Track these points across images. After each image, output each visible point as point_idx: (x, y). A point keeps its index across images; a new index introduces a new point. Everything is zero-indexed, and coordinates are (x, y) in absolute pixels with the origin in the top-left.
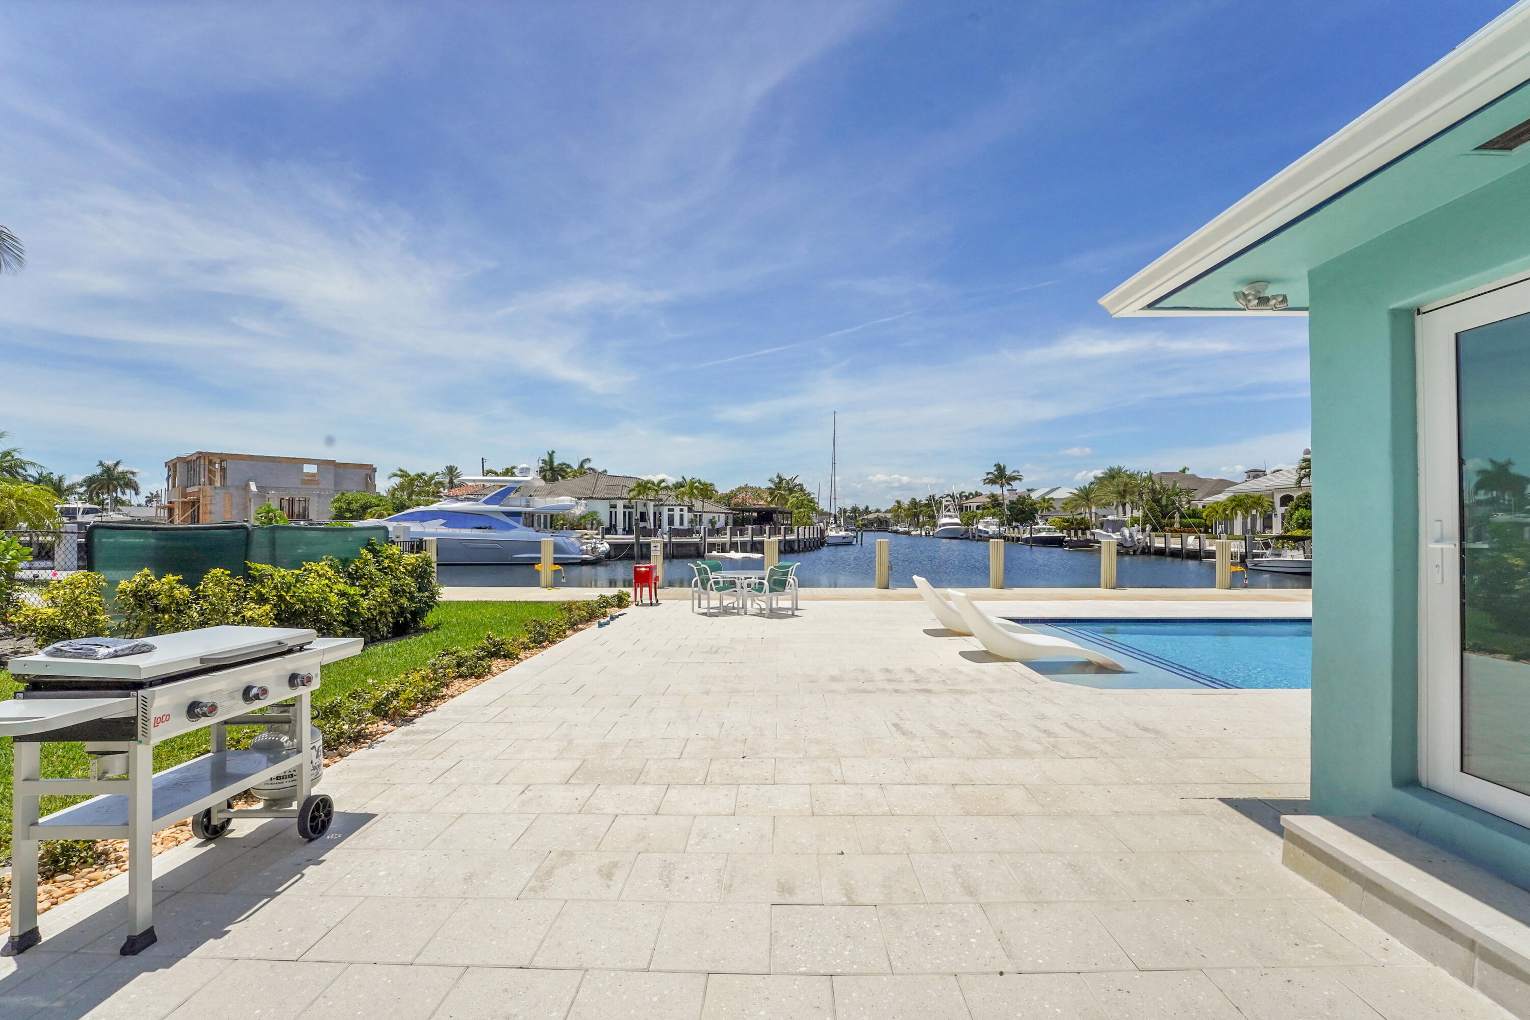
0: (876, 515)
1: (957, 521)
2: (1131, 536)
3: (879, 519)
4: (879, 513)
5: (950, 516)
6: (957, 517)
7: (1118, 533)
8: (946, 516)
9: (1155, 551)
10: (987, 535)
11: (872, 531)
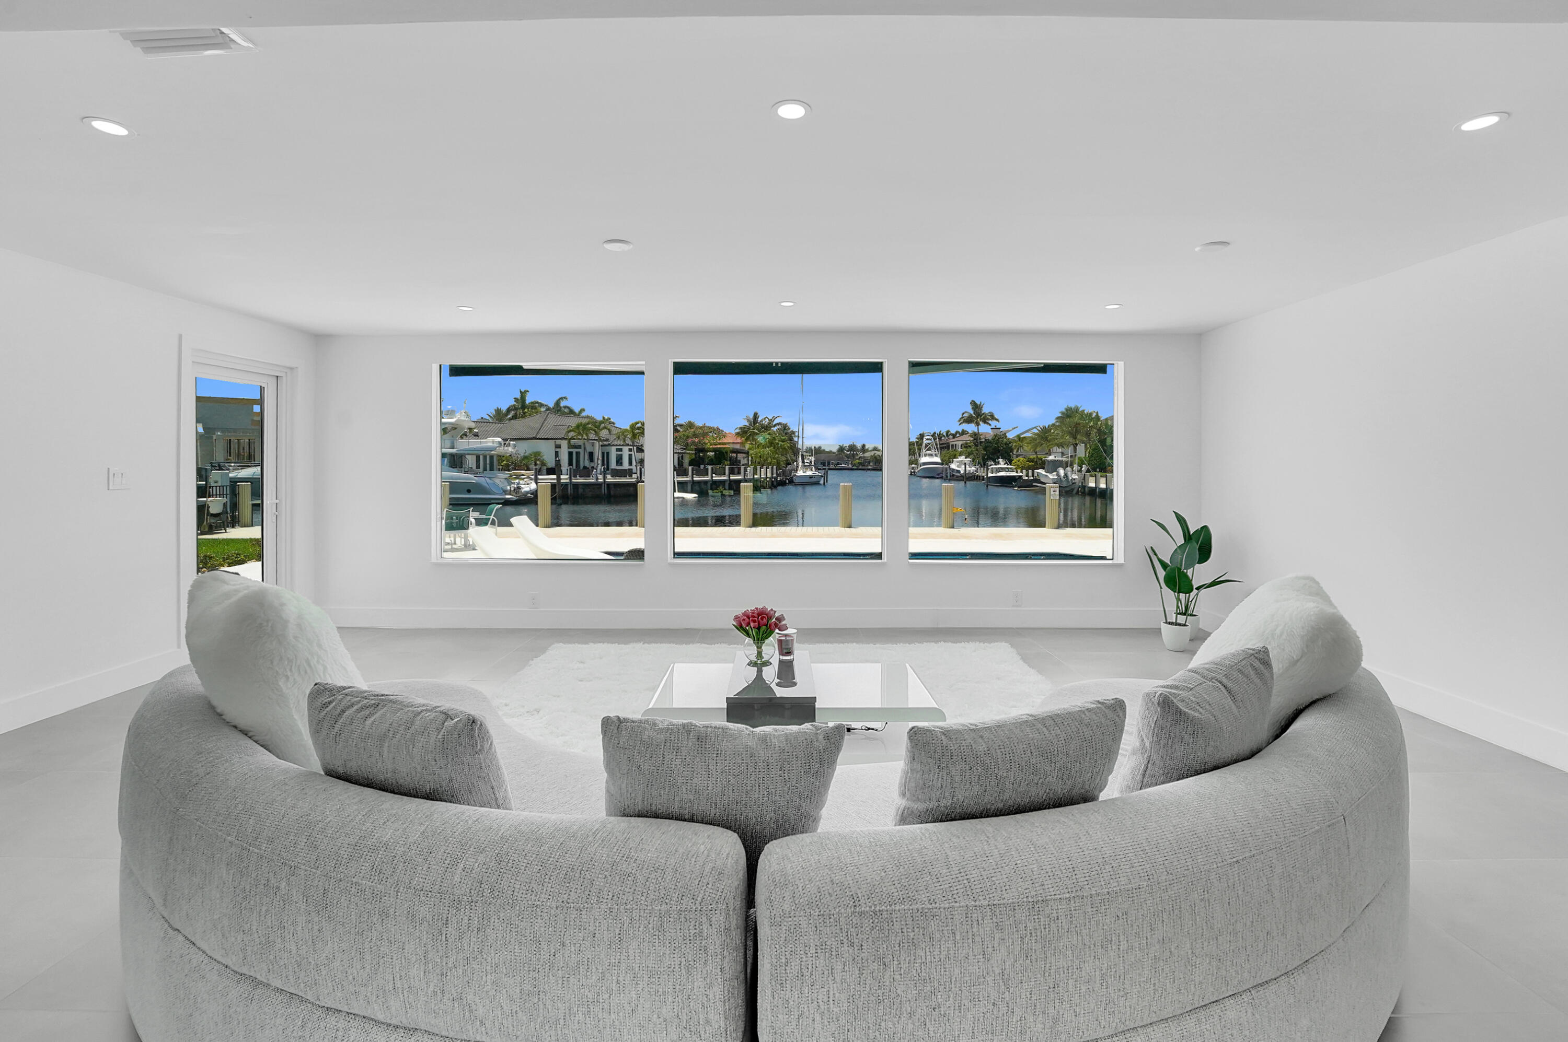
0: (872, 453)
1: (938, 460)
2: (1066, 475)
3: (875, 457)
4: (876, 452)
5: (931, 455)
6: (936, 455)
7: (1055, 473)
8: (926, 455)
9: (1089, 491)
10: (959, 475)
11: (869, 469)
